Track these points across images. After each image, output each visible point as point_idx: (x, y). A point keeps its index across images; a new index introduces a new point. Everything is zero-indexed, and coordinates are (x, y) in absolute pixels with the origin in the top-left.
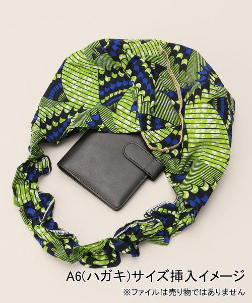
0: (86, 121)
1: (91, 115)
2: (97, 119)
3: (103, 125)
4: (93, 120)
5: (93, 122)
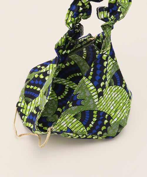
0: (78, 94)
1: (83, 99)
2: (78, 103)
3: (71, 106)
4: (77, 99)
5: (76, 99)
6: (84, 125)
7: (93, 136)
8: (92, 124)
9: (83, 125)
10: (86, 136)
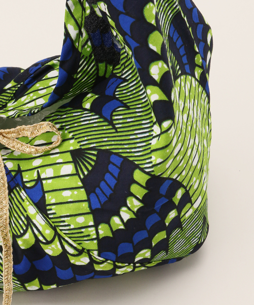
6: (94, 207)
7: (116, 267)
8: (122, 220)
9: (90, 206)
10: (92, 261)
